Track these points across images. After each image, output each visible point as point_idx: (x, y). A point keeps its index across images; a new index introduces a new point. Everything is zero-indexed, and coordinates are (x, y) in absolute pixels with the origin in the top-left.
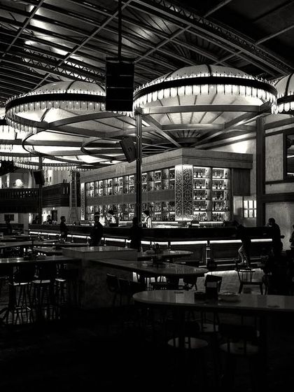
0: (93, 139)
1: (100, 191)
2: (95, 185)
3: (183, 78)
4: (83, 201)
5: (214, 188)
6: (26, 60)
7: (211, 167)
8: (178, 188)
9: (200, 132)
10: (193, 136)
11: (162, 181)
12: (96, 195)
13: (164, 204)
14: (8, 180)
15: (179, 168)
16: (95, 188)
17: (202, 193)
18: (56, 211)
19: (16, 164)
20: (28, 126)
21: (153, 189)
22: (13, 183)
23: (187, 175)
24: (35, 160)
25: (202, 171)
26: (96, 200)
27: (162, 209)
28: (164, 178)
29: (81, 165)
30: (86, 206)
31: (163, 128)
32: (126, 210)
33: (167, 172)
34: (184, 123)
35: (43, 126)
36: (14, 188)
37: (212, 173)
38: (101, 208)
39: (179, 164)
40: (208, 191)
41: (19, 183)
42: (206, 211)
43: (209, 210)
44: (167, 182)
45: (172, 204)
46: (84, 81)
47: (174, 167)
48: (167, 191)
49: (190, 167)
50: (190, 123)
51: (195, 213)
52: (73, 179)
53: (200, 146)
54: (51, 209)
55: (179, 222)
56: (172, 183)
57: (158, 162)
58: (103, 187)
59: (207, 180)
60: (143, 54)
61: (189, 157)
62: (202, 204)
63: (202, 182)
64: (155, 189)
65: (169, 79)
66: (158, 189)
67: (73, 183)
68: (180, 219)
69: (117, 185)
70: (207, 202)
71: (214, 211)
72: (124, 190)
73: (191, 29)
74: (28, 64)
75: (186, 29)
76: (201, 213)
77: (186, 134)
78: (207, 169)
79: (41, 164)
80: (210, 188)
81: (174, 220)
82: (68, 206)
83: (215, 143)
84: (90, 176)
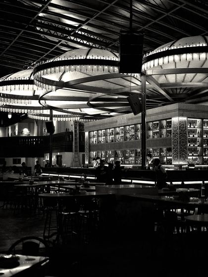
0: (99, 94)
1: (102, 139)
2: (98, 134)
3: (185, 47)
4: (87, 147)
5: (205, 136)
6: (38, 29)
7: (202, 119)
8: (175, 136)
9: (190, 89)
10: (185, 92)
11: (160, 130)
12: (99, 142)
13: (161, 151)
14: (17, 128)
15: (175, 120)
16: (98, 136)
17: (194, 141)
18: (61, 156)
19: (30, 116)
20: (49, 84)
21: (151, 137)
22: (20, 132)
23: (182, 125)
24: (47, 112)
25: (195, 122)
26: (99, 147)
27: (160, 155)
28: (162, 127)
29: (84, 116)
30: (89, 152)
31: (161, 85)
32: (127, 155)
33: (164, 123)
34: (178, 81)
35: (61, 85)
36: (21, 135)
37: (203, 124)
38: (103, 154)
39: (175, 116)
40: (199, 139)
41: (26, 131)
42: (198, 156)
43: (201, 155)
44: (164, 131)
45: (169, 150)
46: (98, 48)
47: (171, 118)
48: (165, 139)
49: (185, 119)
50: (183, 82)
51: (189, 157)
52: (75, 128)
53: (190, 101)
54: (56, 154)
55: (175, 165)
56: (170, 132)
57: (157, 114)
58: (105, 135)
59: (199, 130)
60: (144, 25)
61: (184, 110)
62: (194, 150)
63: (194, 132)
64: (154, 137)
65: (172, 48)
66: (156, 137)
67: (76, 131)
68: (177, 163)
69: (118, 133)
70: (199, 148)
71: (205, 156)
72: (125, 138)
73: (187, 6)
74: (39, 32)
75: (182, 6)
76: (194, 157)
77: (178, 91)
78: (199, 121)
79: (51, 116)
80: (201, 136)
81: (171, 164)
82: (72, 151)
83: (203, 98)
84: (94, 126)
